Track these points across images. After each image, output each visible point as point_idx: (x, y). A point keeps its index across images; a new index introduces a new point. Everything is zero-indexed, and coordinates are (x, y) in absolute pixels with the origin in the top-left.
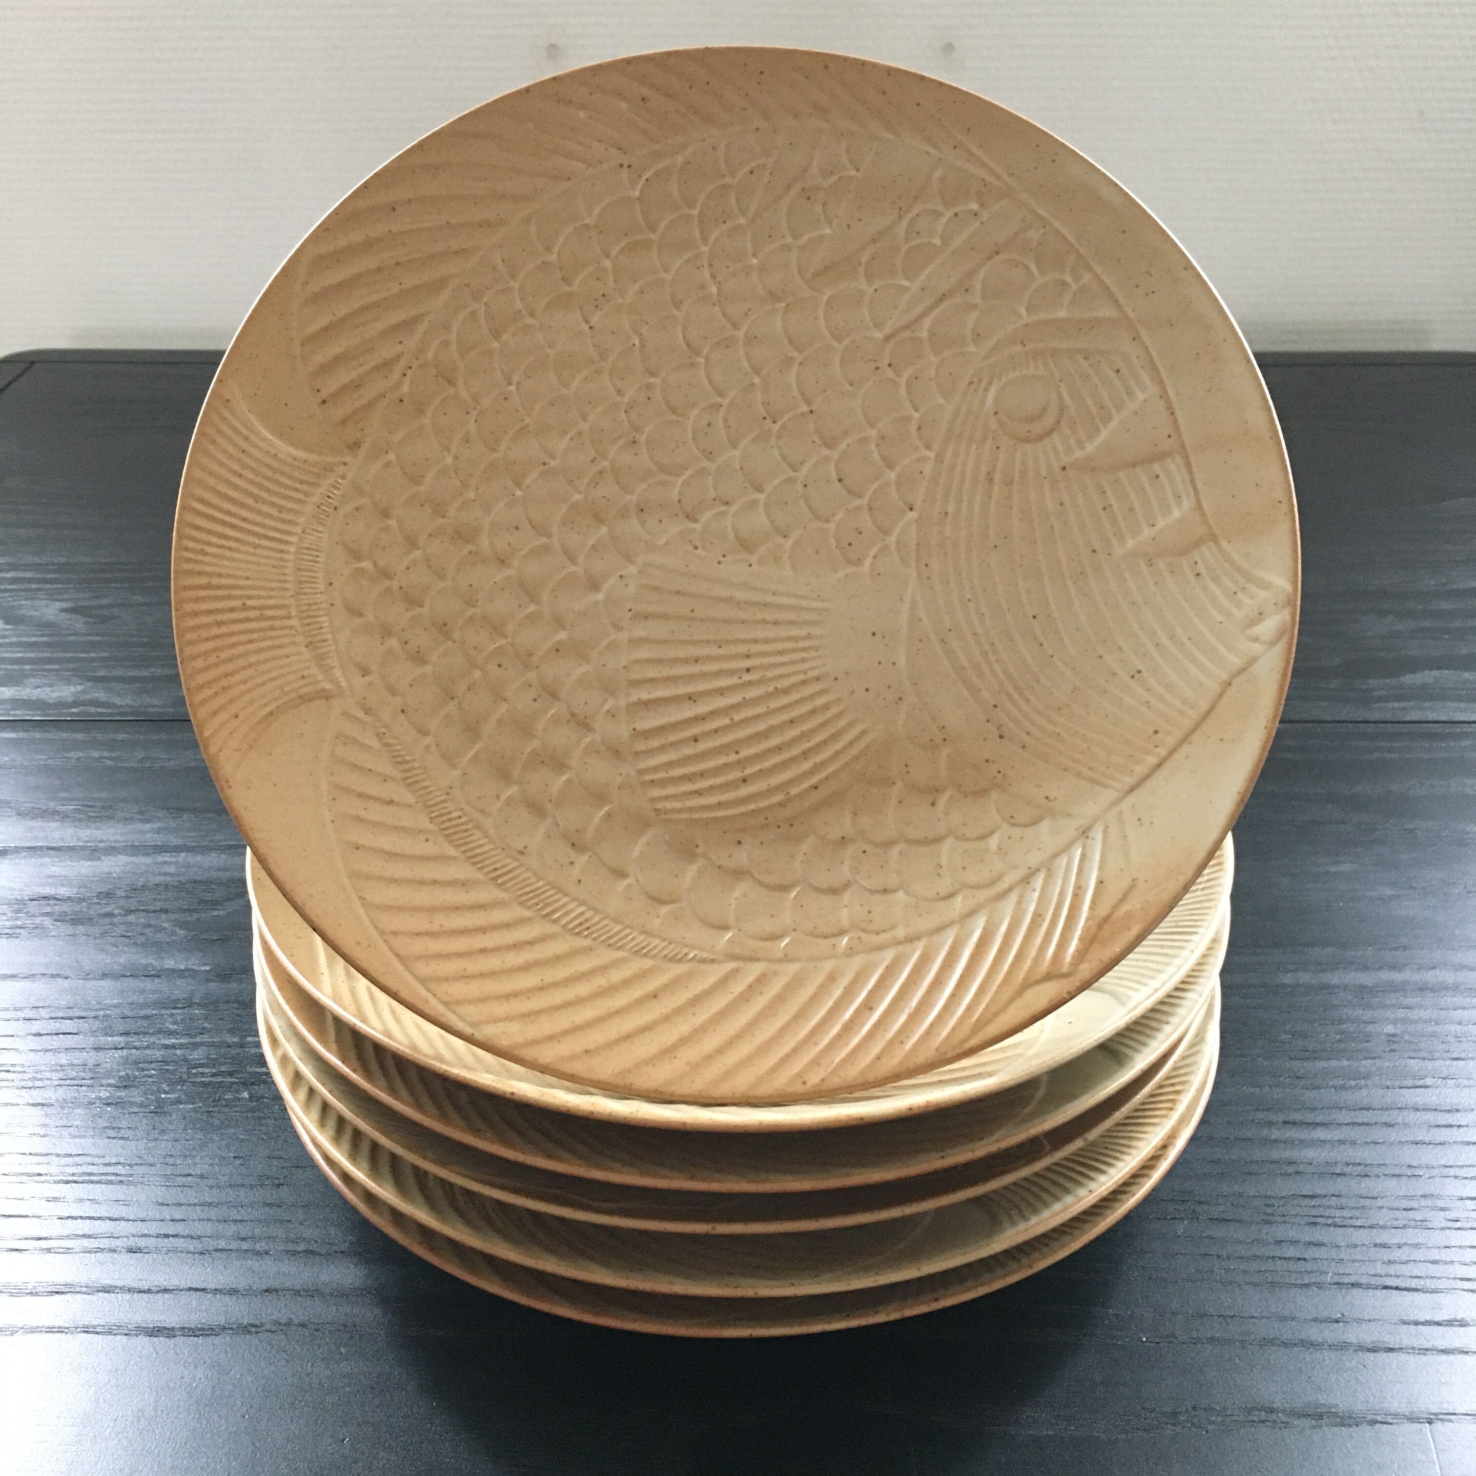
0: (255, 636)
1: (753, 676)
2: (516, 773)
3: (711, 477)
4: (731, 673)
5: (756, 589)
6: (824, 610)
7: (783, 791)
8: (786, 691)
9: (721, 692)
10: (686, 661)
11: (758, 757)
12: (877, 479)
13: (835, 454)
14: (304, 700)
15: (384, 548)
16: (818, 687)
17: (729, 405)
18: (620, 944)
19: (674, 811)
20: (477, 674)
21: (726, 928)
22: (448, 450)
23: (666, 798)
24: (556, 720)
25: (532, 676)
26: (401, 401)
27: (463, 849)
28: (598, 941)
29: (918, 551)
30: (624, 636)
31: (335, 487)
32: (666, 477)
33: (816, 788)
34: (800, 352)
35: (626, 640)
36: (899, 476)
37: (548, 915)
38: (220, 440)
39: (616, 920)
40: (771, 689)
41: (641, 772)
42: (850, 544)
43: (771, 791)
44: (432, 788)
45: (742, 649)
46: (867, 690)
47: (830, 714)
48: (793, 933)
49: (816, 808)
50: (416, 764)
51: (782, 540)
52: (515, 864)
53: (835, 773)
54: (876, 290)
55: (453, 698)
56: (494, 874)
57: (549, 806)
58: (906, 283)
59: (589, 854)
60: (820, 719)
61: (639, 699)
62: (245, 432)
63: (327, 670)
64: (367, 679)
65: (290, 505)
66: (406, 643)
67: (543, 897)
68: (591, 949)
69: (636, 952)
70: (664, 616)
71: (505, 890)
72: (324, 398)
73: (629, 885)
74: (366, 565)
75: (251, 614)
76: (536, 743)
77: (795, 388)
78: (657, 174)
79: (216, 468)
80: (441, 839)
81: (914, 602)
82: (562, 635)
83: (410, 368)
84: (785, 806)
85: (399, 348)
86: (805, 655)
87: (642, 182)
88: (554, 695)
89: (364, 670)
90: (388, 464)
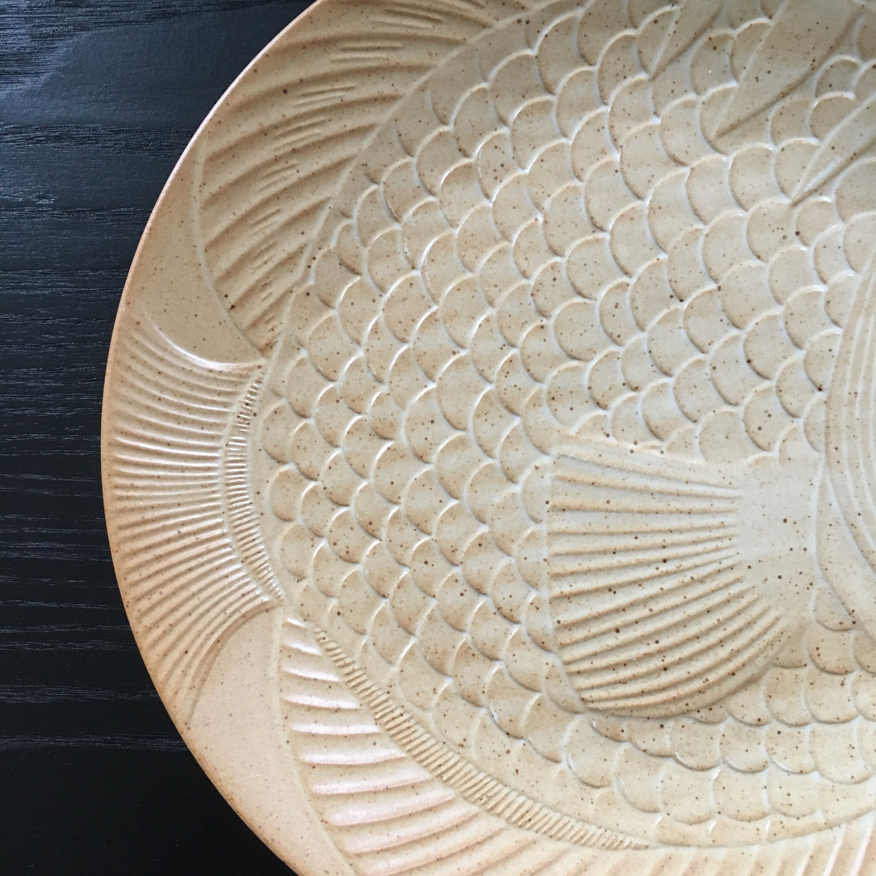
0: (193, 563)
1: (670, 567)
2: (450, 666)
3: (619, 361)
4: (648, 564)
5: (669, 479)
6: (736, 498)
7: (702, 678)
8: (702, 581)
9: (639, 583)
10: (604, 553)
11: (677, 646)
12: (785, 358)
13: (743, 334)
14: (247, 618)
15: (305, 449)
16: (731, 576)
17: (636, 284)
18: (560, 835)
19: (601, 700)
20: (405, 572)
21: (655, 811)
22: (359, 343)
23: (592, 688)
24: (483, 613)
25: (456, 570)
26: (308, 294)
27: (409, 747)
28: (539, 833)
29: (827, 435)
30: (543, 528)
31: (252, 393)
32: (574, 363)
33: (733, 674)
34: (705, 223)
35: (545, 533)
36: (807, 356)
37: (492, 809)
38: (135, 366)
39: (554, 809)
40: (687, 579)
41: (568, 663)
42: (760, 428)
43: (689, 679)
44: (373, 689)
45: (658, 539)
46: (780, 577)
47: (744, 602)
48: (718, 816)
49: (734, 692)
50: (356, 666)
51: (690, 425)
52: (457, 758)
53: (751, 660)
54: (783, 149)
55: (384, 596)
56: (438, 772)
57: (483, 699)
58: (813, 141)
59: (522, 742)
60: (735, 607)
61: (562, 592)
62: (160, 353)
63: (265, 583)
64: (304, 584)
65: (211, 420)
66: (335, 544)
67: (486, 789)
68: (535, 843)
69: (576, 842)
70: (580, 509)
71: (451, 786)
72: (232, 303)
73: (562, 772)
74: (289, 467)
75: (188, 541)
76: (465, 637)
77: (701, 262)
78: (557, 29)
79: (135, 396)
80: (387, 740)
81: (823, 486)
82: (483, 529)
83: (314, 258)
84: (704, 693)
85: (301, 240)
86: (719, 544)
87: (541, 38)
88: (479, 591)
89: (299, 576)
90: (301, 363)
